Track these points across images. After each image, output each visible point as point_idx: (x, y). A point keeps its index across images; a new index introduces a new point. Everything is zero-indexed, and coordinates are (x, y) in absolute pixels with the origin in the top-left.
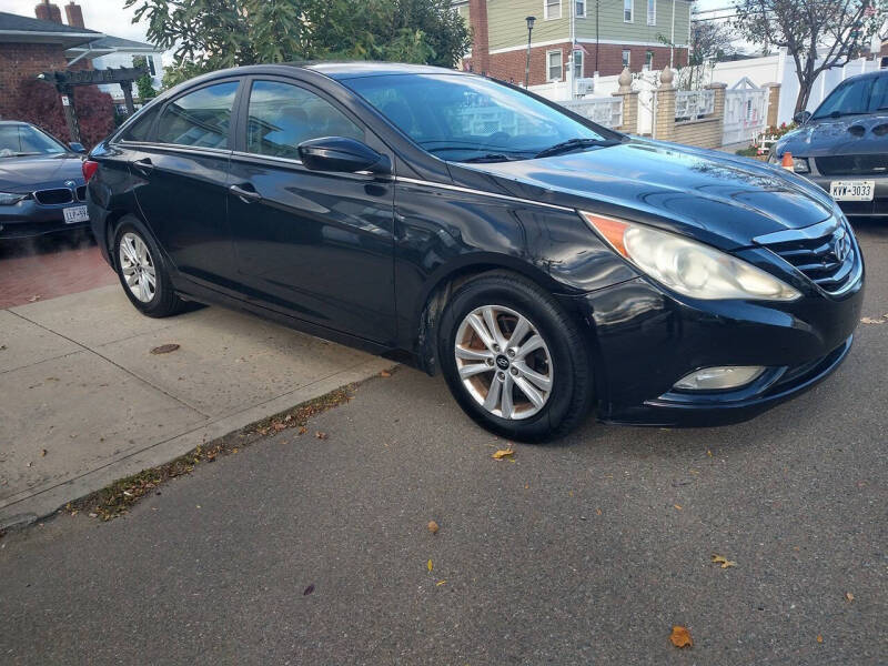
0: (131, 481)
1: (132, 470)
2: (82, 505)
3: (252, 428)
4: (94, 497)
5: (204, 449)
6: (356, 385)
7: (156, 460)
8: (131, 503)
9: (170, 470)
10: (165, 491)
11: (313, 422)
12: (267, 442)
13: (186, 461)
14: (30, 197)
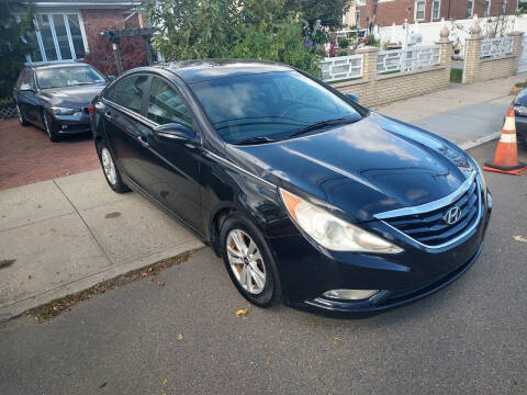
0: (59, 301)
1: (63, 294)
2: (33, 311)
3: (130, 274)
4: (40, 308)
5: (101, 285)
6: (196, 250)
7: (76, 289)
8: (55, 314)
9: (81, 296)
10: (74, 309)
11: (164, 273)
12: (134, 284)
13: (90, 291)
14: (81, 110)
